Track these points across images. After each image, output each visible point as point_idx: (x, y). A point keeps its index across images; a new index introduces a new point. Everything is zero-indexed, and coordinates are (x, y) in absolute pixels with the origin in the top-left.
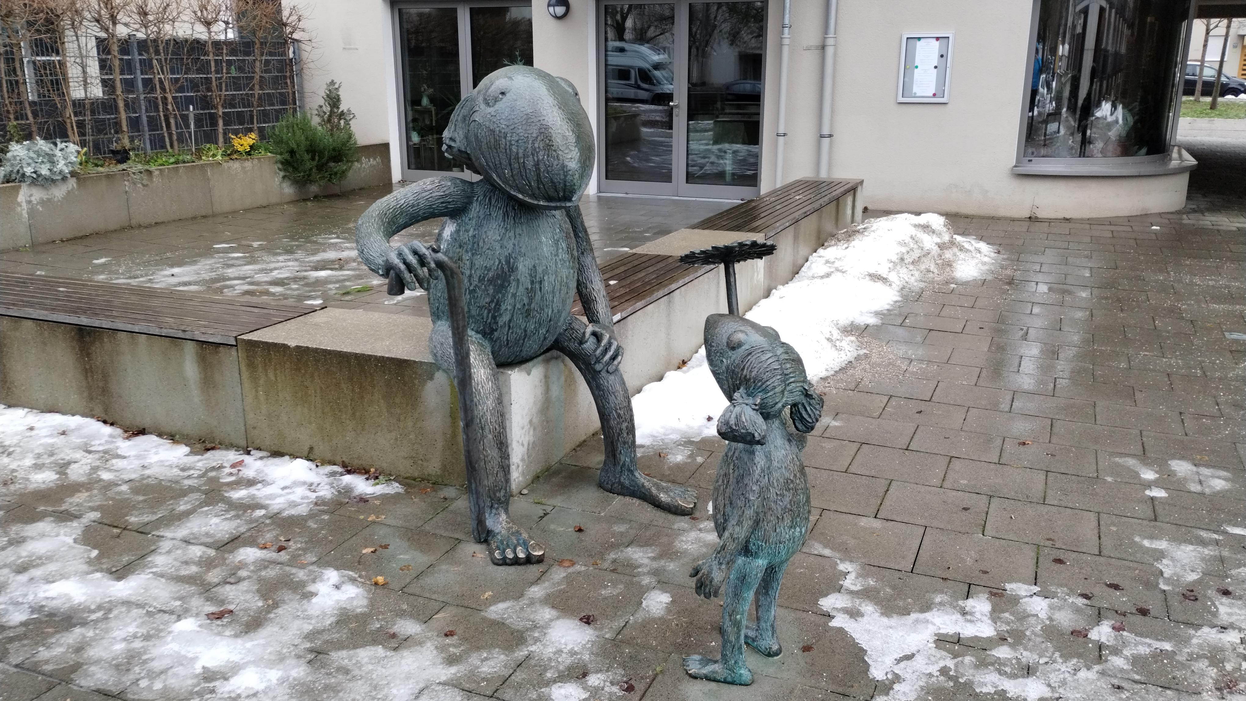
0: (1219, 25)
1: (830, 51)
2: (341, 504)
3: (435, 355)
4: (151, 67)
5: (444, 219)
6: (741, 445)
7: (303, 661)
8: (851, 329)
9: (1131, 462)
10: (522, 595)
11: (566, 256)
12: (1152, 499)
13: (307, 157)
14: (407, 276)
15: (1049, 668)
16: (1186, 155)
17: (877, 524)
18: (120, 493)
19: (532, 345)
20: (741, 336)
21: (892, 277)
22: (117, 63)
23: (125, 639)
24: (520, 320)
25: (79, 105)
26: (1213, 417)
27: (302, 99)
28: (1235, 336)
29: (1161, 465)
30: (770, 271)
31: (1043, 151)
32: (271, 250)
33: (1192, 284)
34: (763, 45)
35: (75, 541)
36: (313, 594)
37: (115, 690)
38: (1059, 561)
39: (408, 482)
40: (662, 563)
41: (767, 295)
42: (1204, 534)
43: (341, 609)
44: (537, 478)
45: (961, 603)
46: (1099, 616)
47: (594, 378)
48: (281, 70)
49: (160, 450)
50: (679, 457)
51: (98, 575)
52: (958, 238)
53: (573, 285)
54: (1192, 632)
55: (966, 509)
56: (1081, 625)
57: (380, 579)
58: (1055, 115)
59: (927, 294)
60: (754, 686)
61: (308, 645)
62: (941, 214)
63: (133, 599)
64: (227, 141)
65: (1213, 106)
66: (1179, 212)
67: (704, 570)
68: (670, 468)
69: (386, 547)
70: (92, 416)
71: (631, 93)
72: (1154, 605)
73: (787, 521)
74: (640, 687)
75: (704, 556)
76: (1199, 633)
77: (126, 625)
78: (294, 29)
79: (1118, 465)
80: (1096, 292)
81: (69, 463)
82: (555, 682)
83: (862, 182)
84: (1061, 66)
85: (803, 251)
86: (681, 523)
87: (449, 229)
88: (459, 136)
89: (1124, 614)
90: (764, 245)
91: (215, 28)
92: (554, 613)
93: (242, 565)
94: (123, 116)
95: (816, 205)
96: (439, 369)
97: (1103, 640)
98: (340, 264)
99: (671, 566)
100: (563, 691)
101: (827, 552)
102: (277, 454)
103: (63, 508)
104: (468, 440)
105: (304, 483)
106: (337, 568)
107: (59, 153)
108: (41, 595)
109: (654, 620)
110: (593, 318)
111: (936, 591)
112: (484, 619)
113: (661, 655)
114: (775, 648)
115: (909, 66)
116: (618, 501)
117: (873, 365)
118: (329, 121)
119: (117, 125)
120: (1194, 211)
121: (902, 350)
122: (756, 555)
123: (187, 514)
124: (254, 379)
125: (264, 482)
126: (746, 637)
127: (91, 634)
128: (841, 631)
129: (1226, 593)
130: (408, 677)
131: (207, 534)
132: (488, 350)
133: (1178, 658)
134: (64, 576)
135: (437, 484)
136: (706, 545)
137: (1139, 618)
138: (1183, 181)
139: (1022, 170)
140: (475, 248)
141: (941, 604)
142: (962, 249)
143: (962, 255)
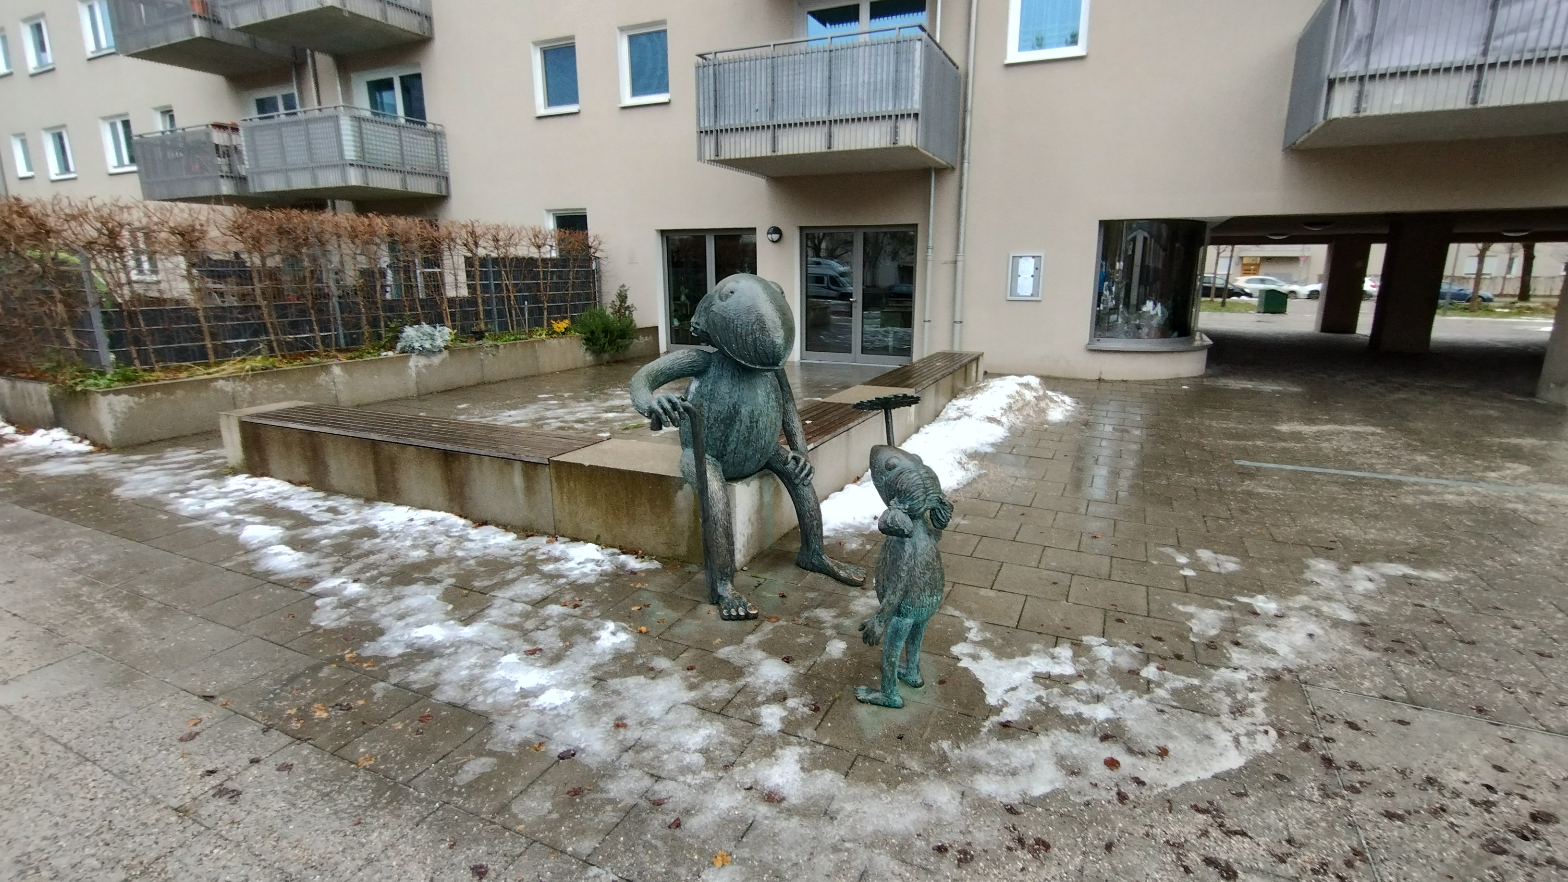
0: (1226, 249)
1: (960, 264)
2: (618, 575)
3: (683, 472)
4: (501, 275)
5: (693, 378)
6: (895, 538)
7: (590, 685)
8: (974, 455)
9: (1169, 550)
10: (742, 642)
11: (774, 404)
12: (1185, 577)
13: (602, 335)
14: (664, 417)
15: (1112, 697)
16: (1205, 337)
17: (992, 593)
18: (469, 565)
19: (750, 466)
20: (894, 461)
21: (1004, 419)
22: (478, 273)
23: (468, 668)
24: (742, 448)
25: (452, 301)
26: (1226, 519)
27: (600, 297)
28: (1241, 462)
29: (1191, 553)
30: (918, 414)
31: (1107, 334)
32: (576, 399)
33: (1210, 426)
34: (914, 261)
35: (438, 598)
36: (598, 638)
37: (461, 703)
38: (1120, 621)
39: (666, 561)
40: (841, 620)
41: (917, 431)
42: (1221, 602)
43: (616, 649)
44: (753, 559)
45: (1051, 650)
46: (1148, 659)
47: (794, 489)
48: (587, 278)
49: (497, 536)
50: (854, 545)
51: (452, 622)
52: (1050, 393)
53: (780, 423)
54: (1213, 671)
55: (1055, 583)
56: (1135, 666)
57: (644, 629)
58: (1115, 310)
59: (1027, 431)
60: (905, 709)
61: (593, 674)
62: (1037, 376)
63: (475, 639)
64: (550, 325)
65: (1223, 304)
66: (1201, 377)
67: (869, 626)
68: (847, 553)
69: (648, 606)
70: (452, 512)
71: (825, 292)
72: (1186, 653)
73: (928, 593)
74: (823, 708)
75: (870, 615)
76: (1218, 672)
77: (470, 658)
78: (596, 250)
79: (1162, 553)
80: (1145, 432)
81: (436, 544)
82: (764, 703)
83: (982, 354)
84: (1118, 277)
85: (942, 400)
86: (854, 592)
87: (694, 385)
88: (702, 321)
89: (1165, 659)
90: (912, 397)
91: (543, 250)
92: (764, 654)
93: (549, 617)
94: (481, 308)
95: (951, 370)
96: (686, 482)
97: (1151, 677)
98: (623, 409)
99: (847, 622)
100: (769, 711)
101: (957, 613)
102: (575, 540)
103: (431, 575)
104: (705, 531)
105: (593, 560)
106: (614, 621)
107: (437, 334)
108: (414, 635)
109: (834, 661)
110: (794, 448)
111: (1033, 641)
112: (715, 658)
113: (838, 686)
114: (919, 681)
115: (1015, 275)
116: (810, 576)
117: (990, 481)
118: (619, 311)
119: (477, 314)
120: (1210, 376)
121: (1012, 470)
122: (906, 616)
123: (513, 581)
124: (561, 488)
125: (567, 560)
126: (899, 673)
127: (445, 663)
128: (966, 670)
129: (1237, 644)
130: (661, 698)
131: (526, 595)
132: (720, 469)
133: (1203, 690)
134: (430, 623)
135: (683, 561)
136: (872, 608)
137: (1175, 662)
138: (1203, 356)
139: (1091, 347)
140: (712, 398)
141: (1038, 651)
142: (1052, 400)
143: (1052, 405)
